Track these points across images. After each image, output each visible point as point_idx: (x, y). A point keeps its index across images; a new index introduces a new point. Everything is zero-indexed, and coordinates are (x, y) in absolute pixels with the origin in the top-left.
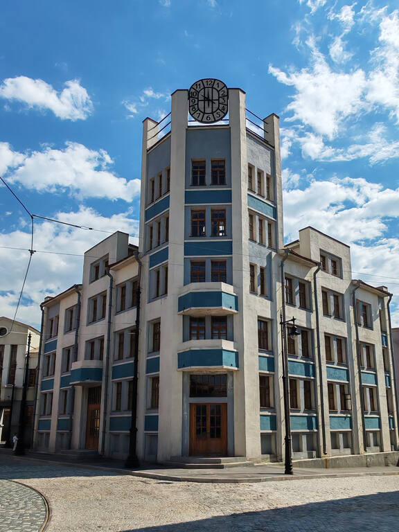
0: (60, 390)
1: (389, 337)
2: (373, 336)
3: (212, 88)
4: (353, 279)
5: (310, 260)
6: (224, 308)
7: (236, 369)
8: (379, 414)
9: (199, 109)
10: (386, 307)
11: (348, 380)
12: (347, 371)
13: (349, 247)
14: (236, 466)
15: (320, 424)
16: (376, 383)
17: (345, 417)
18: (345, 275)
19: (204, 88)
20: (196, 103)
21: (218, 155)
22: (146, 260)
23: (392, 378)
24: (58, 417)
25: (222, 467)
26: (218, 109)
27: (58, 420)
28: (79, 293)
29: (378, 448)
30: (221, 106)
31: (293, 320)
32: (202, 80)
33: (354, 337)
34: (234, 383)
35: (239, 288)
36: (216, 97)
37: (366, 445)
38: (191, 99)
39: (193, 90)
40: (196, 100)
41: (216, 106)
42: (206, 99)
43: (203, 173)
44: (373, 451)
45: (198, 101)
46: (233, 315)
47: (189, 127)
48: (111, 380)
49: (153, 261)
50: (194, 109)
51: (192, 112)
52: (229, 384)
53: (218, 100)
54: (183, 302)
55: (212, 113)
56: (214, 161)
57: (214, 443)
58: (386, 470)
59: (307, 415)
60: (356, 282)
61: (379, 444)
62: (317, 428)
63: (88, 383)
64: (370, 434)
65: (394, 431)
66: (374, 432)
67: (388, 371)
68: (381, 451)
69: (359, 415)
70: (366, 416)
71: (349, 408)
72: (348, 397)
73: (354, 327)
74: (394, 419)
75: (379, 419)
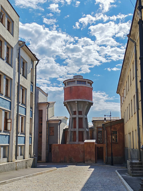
1: (34, 86)
8: (25, 134)
11: (10, 109)
12: (10, 102)
16: (26, 114)
17: (6, 135)
23: (34, 112)
29: (22, 157)
33: (17, 80)
37: (16, 155)
44: (20, 159)
60: (21, 42)
61: (23, 155)
64: (19, 148)
65: (31, 145)
66: (21, 146)
67: (31, 108)
68: (24, 158)
69: (15, 135)
70: (18, 135)
71: (9, 128)
72: (9, 121)
73: (17, 74)
74: (31, 138)
75: (25, 137)
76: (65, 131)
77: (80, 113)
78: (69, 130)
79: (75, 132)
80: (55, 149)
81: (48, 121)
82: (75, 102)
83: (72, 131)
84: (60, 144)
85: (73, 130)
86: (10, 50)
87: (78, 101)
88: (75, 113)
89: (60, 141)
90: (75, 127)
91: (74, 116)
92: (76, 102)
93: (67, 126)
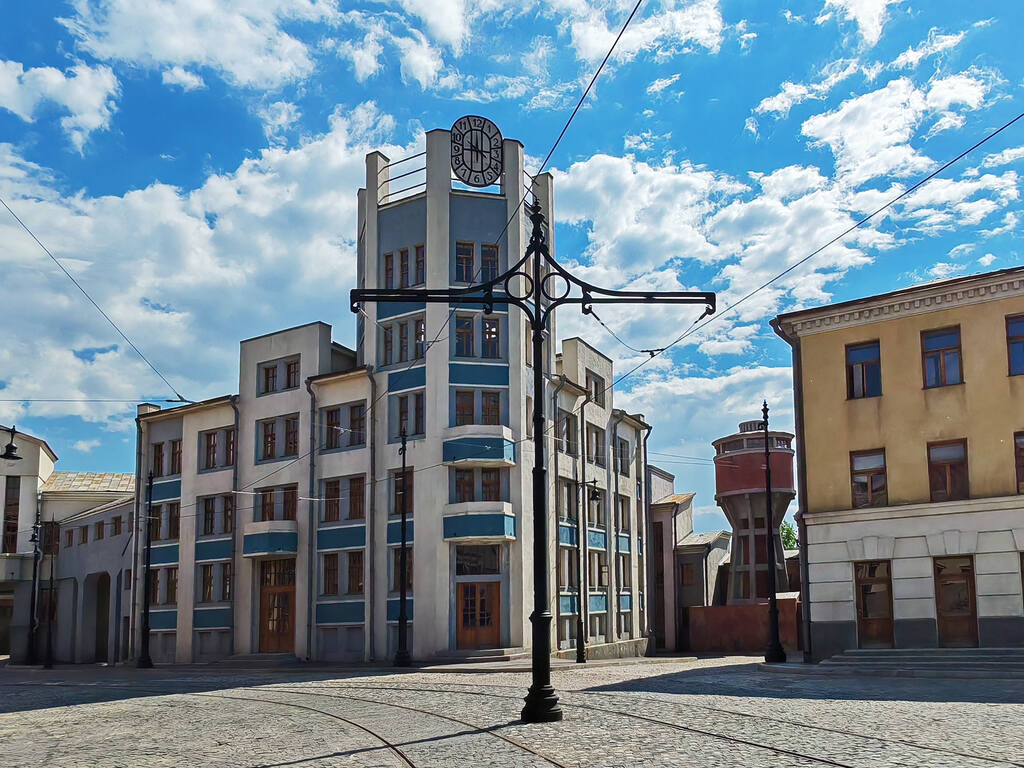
0: (196, 564)
1: (643, 485)
2: (628, 486)
3: (482, 131)
4: (614, 408)
5: (577, 386)
6: (506, 461)
7: (514, 538)
8: (630, 590)
9: (464, 163)
10: (642, 444)
11: (606, 547)
12: (605, 534)
13: (611, 362)
14: (519, 658)
15: (582, 604)
16: (630, 550)
17: (602, 596)
18: (607, 404)
19: (471, 130)
20: (460, 152)
21: (491, 238)
22: (383, 379)
23: (644, 542)
24: (195, 606)
25: (507, 659)
26: (490, 167)
27: (195, 612)
28: (235, 408)
29: (628, 634)
30: (494, 163)
31: (595, 482)
32: (468, 117)
33: (613, 489)
34: (511, 557)
35: (516, 432)
36: (486, 148)
37: (619, 632)
38: (454, 145)
39: (455, 131)
40: (461, 147)
41: (487, 161)
42: (474, 149)
43: (470, 261)
44: (624, 639)
45: (463, 149)
46: (509, 468)
47: (453, 190)
48: (316, 551)
49: (395, 382)
50: (457, 163)
51: (456, 166)
52: (503, 559)
53: (490, 152)
54: (450, 450)
55: (482, 172)
56: (485, 246)
57: (484, 633)
58: (636, 660)
59: (570, 594)
60: (618, 413)
61: (629, 630)
62: (579, 611)
63: (280, 555)
64: (623, 617)
65: (643, 612)
66: (625, 614)
67: (640, 533)
68: (631, 637)
69: (614, 593)
70: (621, 593)
71: (605, 583)
72: (604, 569)
73: (613, 475)
74: (643, 596)
75: (631, 596)
76: (723, 571)
77: (759, 523)
78: (732, 570)
79: (747, 574)
80: (697, 618)
81: (677, 549)
82: (743, 495)
83: (740, 572)
84: (710, 604)
85: (740, 568)
86: (600, 436)
87: (750, 494)
88: (745, 524)
89: (709, 600)
90: (747, 562)
91: (744, 533)
92: (747, 497)
93: (726, 558)
